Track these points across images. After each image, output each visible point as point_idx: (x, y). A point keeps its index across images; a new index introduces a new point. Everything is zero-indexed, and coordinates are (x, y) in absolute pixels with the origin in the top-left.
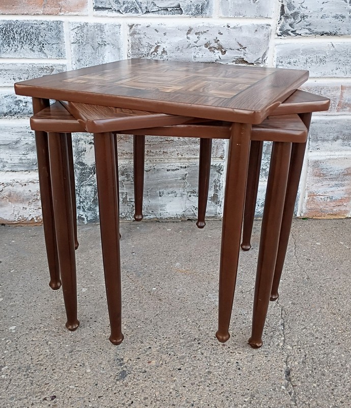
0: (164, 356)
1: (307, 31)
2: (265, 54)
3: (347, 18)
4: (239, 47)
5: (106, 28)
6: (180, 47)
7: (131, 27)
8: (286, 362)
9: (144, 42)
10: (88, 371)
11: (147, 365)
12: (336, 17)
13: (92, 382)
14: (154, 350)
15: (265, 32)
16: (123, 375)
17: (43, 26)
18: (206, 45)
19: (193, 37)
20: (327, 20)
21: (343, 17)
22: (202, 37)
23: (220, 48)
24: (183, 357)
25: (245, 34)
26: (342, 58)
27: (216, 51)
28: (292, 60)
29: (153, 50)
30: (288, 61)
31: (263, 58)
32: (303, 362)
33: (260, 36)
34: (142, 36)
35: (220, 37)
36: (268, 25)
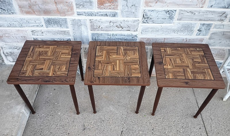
0: (94, 125)
1: (152, 22)
2: (137, 29)
3: (167, 19)
4: (128, 27)
5: (82, 21)
6: (107, 27)
7: (90, 20)
8: (122, 129)
9: (95, 25)
10: (77, 127)
11: (90, 127)
12: (163, 19)
13: (77, 130)
14: (92, 123)
15: (137, 22)
16: (84, 129)
17: (60, 20)
18: (116, 26)
19: (112, 24)
20: (159, 20)
21: (165, 19)
22: (115, 24)
23: (121, 27)
24: (99, 126)
25: (130, 23)
26: (165, 30)
27: (120, 28)
28: (147, 30)
29: (98, 27)
30: (145, 31)
31: (136, 30)
32: (127, 129)
33: (135, 24)
34: (94, 23)
35: (121, 24)
36: (138, 20)
